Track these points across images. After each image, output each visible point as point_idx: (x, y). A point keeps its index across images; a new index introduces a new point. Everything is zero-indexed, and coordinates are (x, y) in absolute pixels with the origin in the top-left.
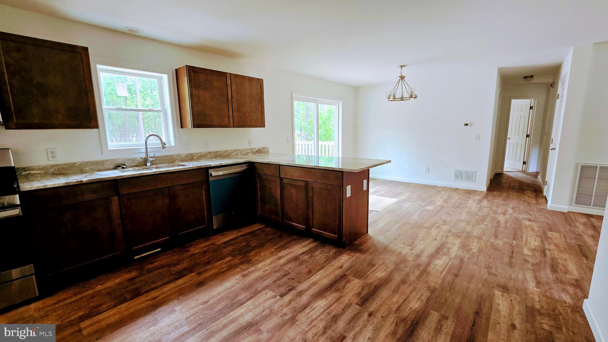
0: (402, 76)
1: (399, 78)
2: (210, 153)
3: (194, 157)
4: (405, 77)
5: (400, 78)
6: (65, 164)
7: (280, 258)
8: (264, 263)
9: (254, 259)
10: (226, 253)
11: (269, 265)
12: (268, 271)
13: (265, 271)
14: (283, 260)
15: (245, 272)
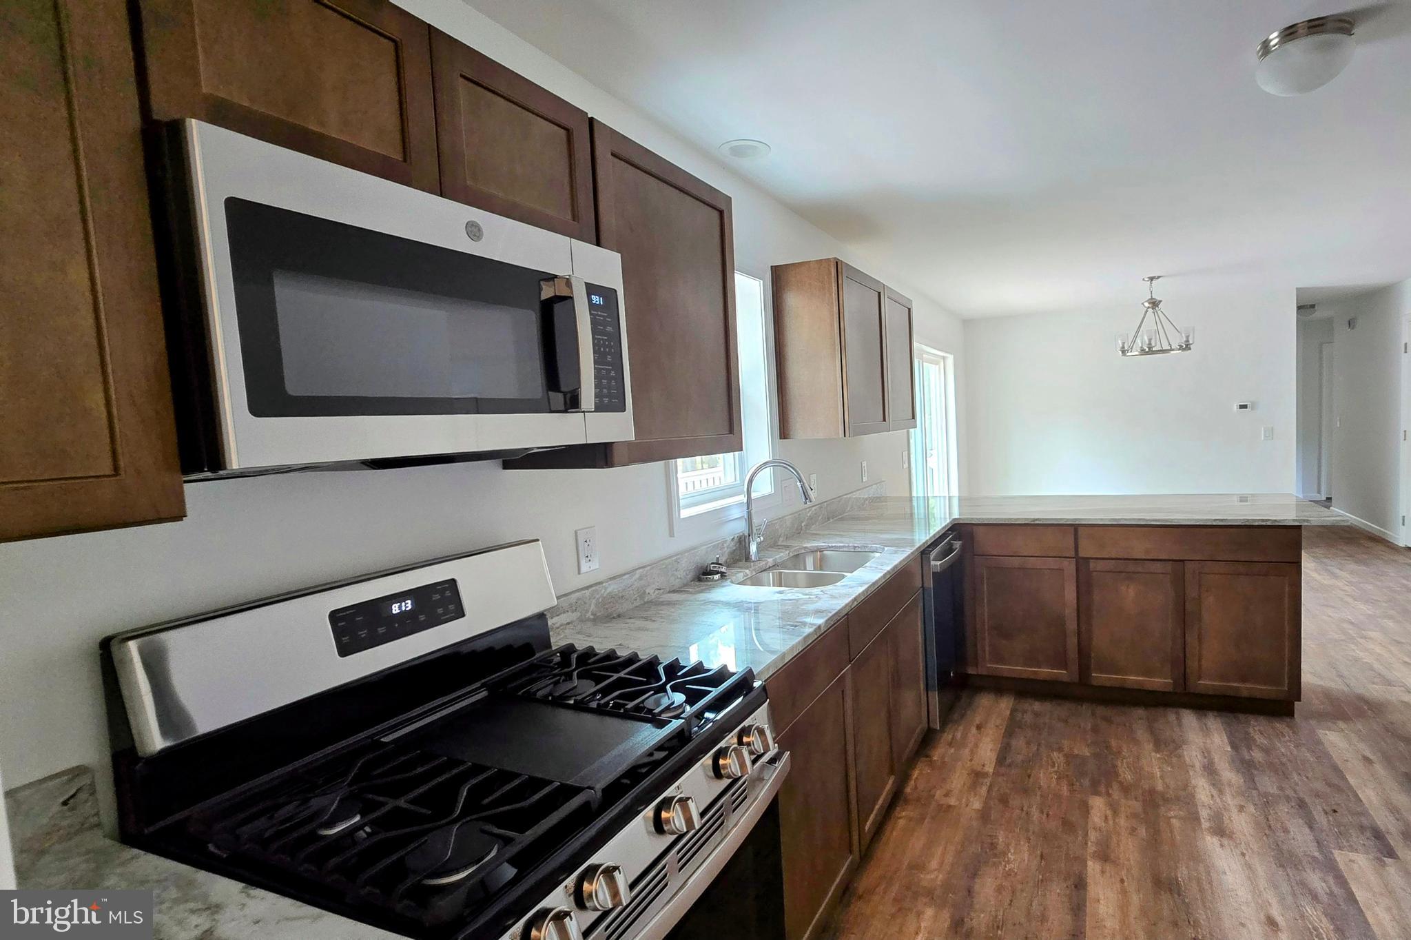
0: (1153, 301)
1: (1147, 305)
4: (1160, 301)
5: (1149, 303)
7: (1210, 770)
8: (1203, 791)
9: (1160, 787)
10: (1065, 790)
11: (1221, 792)
12: (1251, 809)
13: (1241, 809)
14: (1229, 775)
15: (1205, 824)
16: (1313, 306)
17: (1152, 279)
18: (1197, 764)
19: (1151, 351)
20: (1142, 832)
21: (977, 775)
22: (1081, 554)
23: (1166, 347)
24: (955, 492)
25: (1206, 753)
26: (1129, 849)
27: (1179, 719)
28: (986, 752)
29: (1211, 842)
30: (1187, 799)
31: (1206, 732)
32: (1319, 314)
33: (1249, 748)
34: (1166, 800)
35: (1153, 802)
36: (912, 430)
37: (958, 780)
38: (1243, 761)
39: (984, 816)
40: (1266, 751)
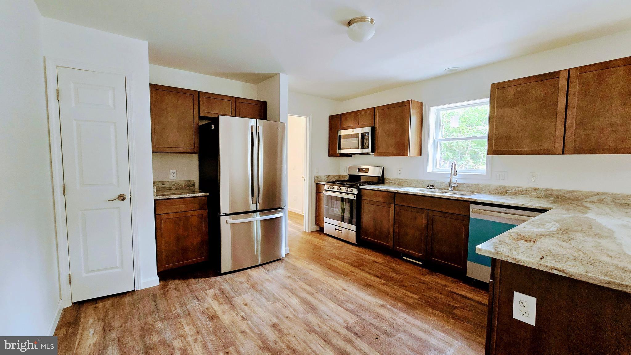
2: (536, 189)
3: (508, 191)
6: (403, 179)
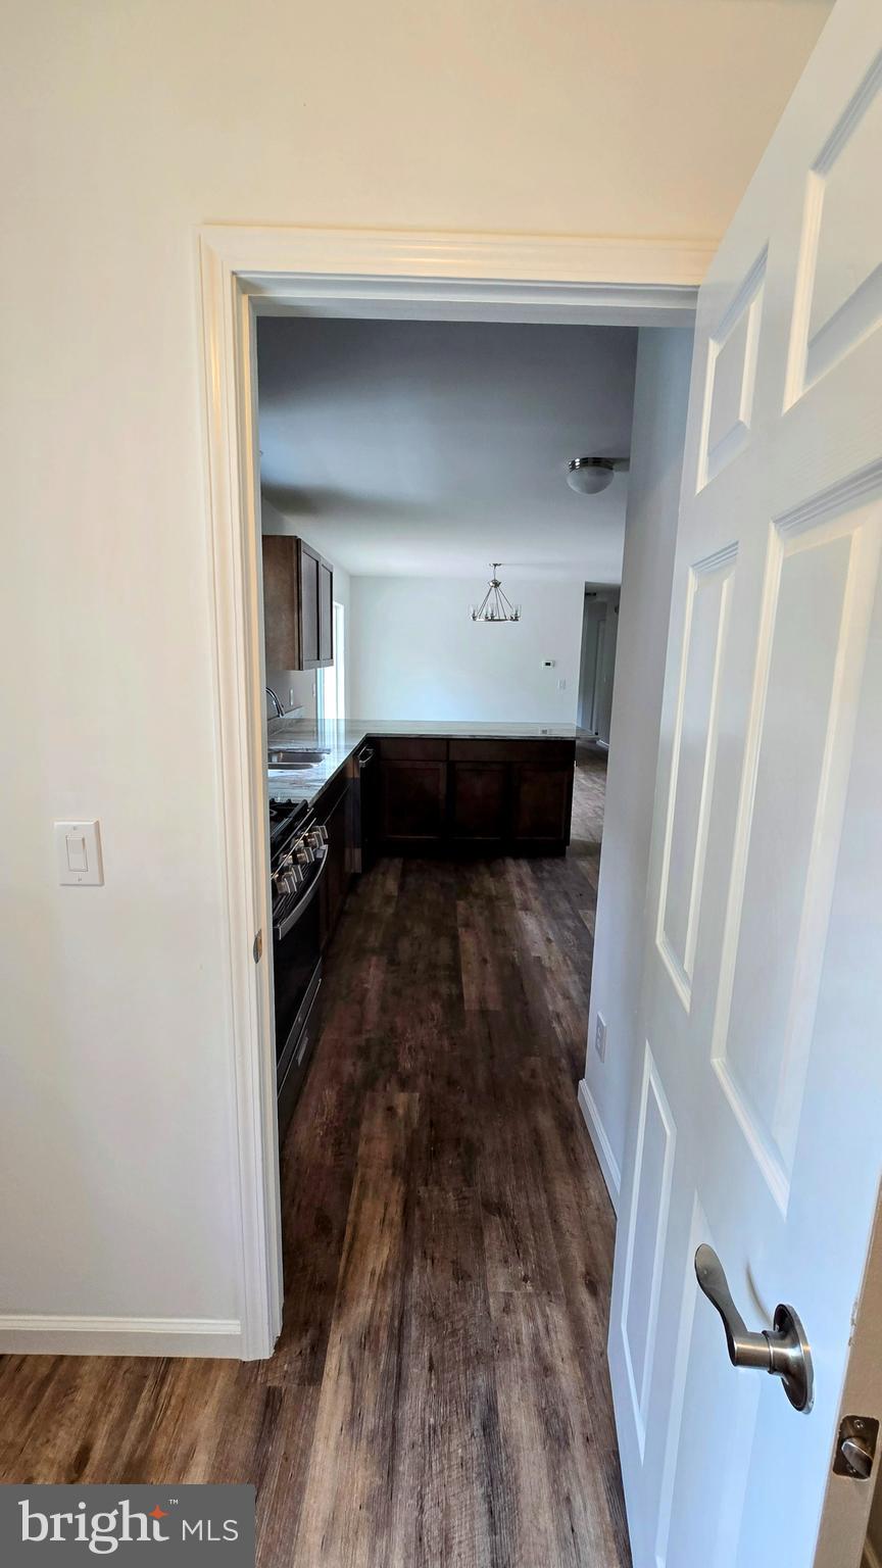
0: (496, 581)
1: (491, 583)
4: (500, 583)
7: (521, 884)
8: (517, 893)
9: (494, 893)
10: (442, 899)
11: (526, 893)
12: (541, 898)
13: (536, 899)
14: (530, 884)
15: (518, 906)
16: (595, 594)
17: (495, 565)
18: (515, 881)
19: (492, 619)
20: (486, 913)
21: (388, 899)
22: (451, 759)
23: (502, 617)
24: (342, 716)
25: (519, 876)
26: (480, 921)
27: (504, 862)
28: (392, 885)
29: (521, 913)
30: (509, 897)
31: (519, 866)
32: (599, 599)
33: (542, 872)
34: (497, 898)
35: (491, 901)
36: (318, 669)
37: (377, 901)
38: (538, 878)
39: (396, 915)
40: (550, 872)
